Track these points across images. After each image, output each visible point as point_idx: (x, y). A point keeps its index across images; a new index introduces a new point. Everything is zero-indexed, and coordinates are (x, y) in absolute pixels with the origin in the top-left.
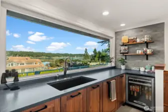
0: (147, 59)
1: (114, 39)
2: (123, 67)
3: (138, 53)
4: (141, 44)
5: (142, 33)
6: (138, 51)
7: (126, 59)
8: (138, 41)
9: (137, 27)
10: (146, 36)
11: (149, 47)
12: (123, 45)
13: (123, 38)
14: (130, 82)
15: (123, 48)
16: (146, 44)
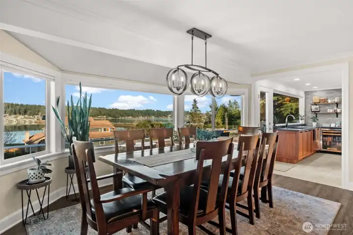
0: (337, 116)
1: (304, 98)
2: (314, 124)
3: (329, 112)
4: (332, 104)
5: (332, 95)
6: (329, 110)
7: (317, 117)
8: (329, 101)
9: (327, 89)
10: (336, 98)
11: (339, 107)
12: (315, 104)
13: (314, 98)
14: (324, 134)
15: (314, 107)
16: (336, 104)
